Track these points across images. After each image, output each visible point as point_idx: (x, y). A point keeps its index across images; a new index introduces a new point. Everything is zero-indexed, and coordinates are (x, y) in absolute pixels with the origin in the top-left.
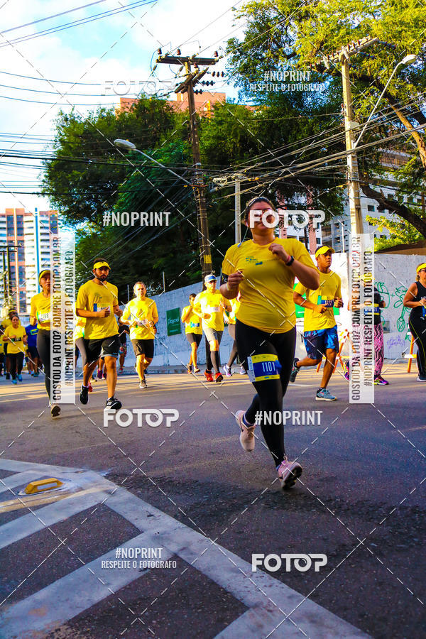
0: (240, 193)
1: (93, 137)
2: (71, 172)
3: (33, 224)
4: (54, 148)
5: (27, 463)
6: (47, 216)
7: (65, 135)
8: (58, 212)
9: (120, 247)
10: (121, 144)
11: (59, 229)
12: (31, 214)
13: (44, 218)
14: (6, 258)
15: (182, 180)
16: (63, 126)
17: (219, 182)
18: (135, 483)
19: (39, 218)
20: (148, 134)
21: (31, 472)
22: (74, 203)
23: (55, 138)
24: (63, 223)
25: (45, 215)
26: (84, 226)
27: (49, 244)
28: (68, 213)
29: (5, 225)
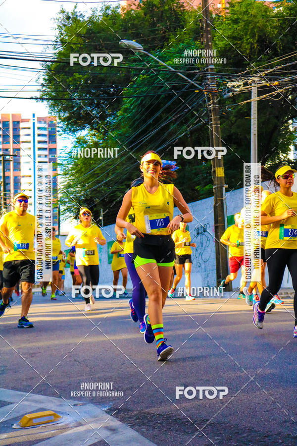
0: (257, 99)
1: (97, 37)
2: (72, 75)
3: (31, 132)
4: (55, 49)
5: (22, 393)
6: (45, 122)
7: (67, 35)
8: (57, 118)
9: (124, 158)
10: (126, 45)
11: (58, 137)
12: (27, 121)
13: (42, 125)
14: (1, 167)
15: (193, 84)
16: (64, 26)
17: (234, 86)
18: (139, 419)
19: (37, 125)
20: (156, 34)
21: (26, 403)
22: (75, 109)
23: (55, 38)
24: (63, 131)
25: (43, 122)
26: (85, 134)
27: (46, 153)
28: (68, 119)
29: (0, 133)
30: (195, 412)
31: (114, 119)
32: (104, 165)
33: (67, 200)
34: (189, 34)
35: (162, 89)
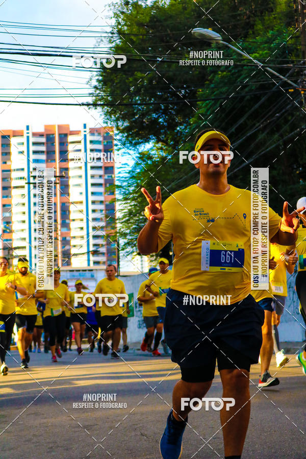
2: (133, 75)
3: (81, 146)
4: (110, 42)
6: (99, 134)
7: (125, 25)
8: (114, 129)
10: (201, 35)
13: (96, 138)
15: (286, 82)
16: (123, 13)
19: (89, 138)
20: (238, 20)
22: (136, 117)
23: (111, 29)
24: (121, 144)
25: (96, 134)
26: (150, 147)
27: (101, 172)
28: (127, 130)
29: (43, 148)
31: (186, 128)
32: (174, 187)
33: (128, 231)
34: (280, 19)
35: (247, 89)
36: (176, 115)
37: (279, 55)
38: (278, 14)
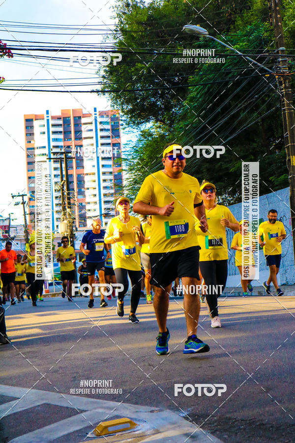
1: (158, 23)
2: (134, 66)
3: (93, 127)
4: (115, 38)
6: (108, 116)
7: (127, 23)
8: (120, 111)
10: (191, 30)
11: (121, 131)
12: (89, 115)
13: (105, 119)
14: (64, 165)
15: (263, 68)
16: (124, 13)
18: (220, 425)
19: (99, 120)
20: (222, 17)
21: (100, 410)
22: (138, 101)
23: (115, 27)
24: (126, 124)
25: (105, 116)
26: (150, 126)
28: (131, 112)
29: (61, 129)
30: (280, 416)
31: (180, 109)
34: (257, 15)
35: (230, 76)
36: (171, 98)
37: (257, 45)
38: (255, 11)
